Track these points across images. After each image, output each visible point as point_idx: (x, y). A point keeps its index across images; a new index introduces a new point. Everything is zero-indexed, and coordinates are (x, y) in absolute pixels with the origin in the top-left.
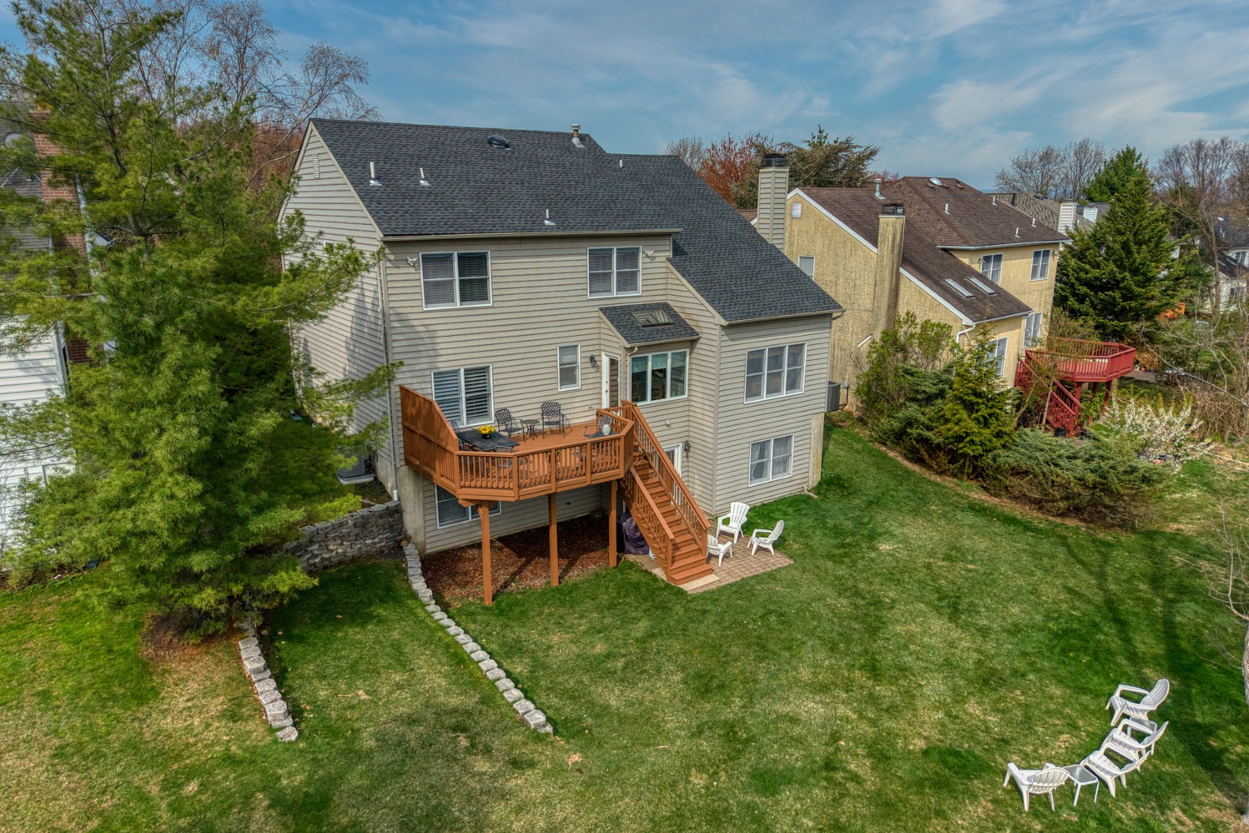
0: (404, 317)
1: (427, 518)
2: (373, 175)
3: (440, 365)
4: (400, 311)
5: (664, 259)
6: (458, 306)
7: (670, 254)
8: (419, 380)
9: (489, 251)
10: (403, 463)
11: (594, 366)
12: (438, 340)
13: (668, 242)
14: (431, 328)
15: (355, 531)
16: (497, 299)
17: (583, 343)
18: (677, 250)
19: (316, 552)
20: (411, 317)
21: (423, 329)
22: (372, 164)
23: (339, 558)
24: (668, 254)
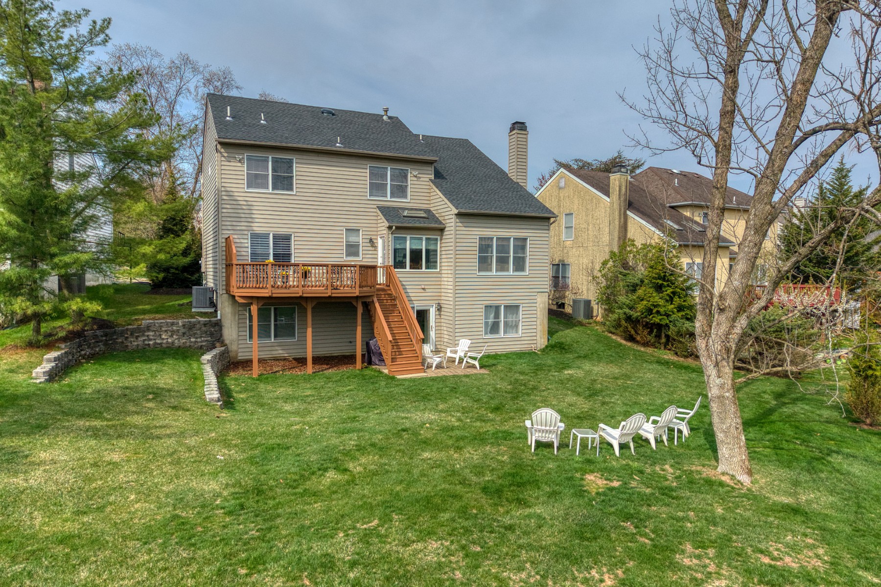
0: (231, 194)
1: (240, 334)
2: (229, 115)
3: (255, 229)
4: (229, 189)
5: (428, 180)
6: (270, 190)
7: (432, 177)
8: (239, 236)
9: (295, 158)
10: (224, 292)
11: (372, 246)
12: (254, 212)
13: (430, 169)
14: (250, 203)
15: (183, 330)
16: (298, 190)
17: (364, 229)
18: (438, 175)
19: (151, 337)
20: (236, 194)
21: (245, 203)
22: (229, 107)
23: (168, 345)
24: (430, 176)
